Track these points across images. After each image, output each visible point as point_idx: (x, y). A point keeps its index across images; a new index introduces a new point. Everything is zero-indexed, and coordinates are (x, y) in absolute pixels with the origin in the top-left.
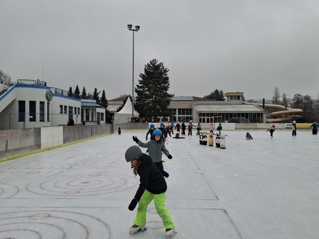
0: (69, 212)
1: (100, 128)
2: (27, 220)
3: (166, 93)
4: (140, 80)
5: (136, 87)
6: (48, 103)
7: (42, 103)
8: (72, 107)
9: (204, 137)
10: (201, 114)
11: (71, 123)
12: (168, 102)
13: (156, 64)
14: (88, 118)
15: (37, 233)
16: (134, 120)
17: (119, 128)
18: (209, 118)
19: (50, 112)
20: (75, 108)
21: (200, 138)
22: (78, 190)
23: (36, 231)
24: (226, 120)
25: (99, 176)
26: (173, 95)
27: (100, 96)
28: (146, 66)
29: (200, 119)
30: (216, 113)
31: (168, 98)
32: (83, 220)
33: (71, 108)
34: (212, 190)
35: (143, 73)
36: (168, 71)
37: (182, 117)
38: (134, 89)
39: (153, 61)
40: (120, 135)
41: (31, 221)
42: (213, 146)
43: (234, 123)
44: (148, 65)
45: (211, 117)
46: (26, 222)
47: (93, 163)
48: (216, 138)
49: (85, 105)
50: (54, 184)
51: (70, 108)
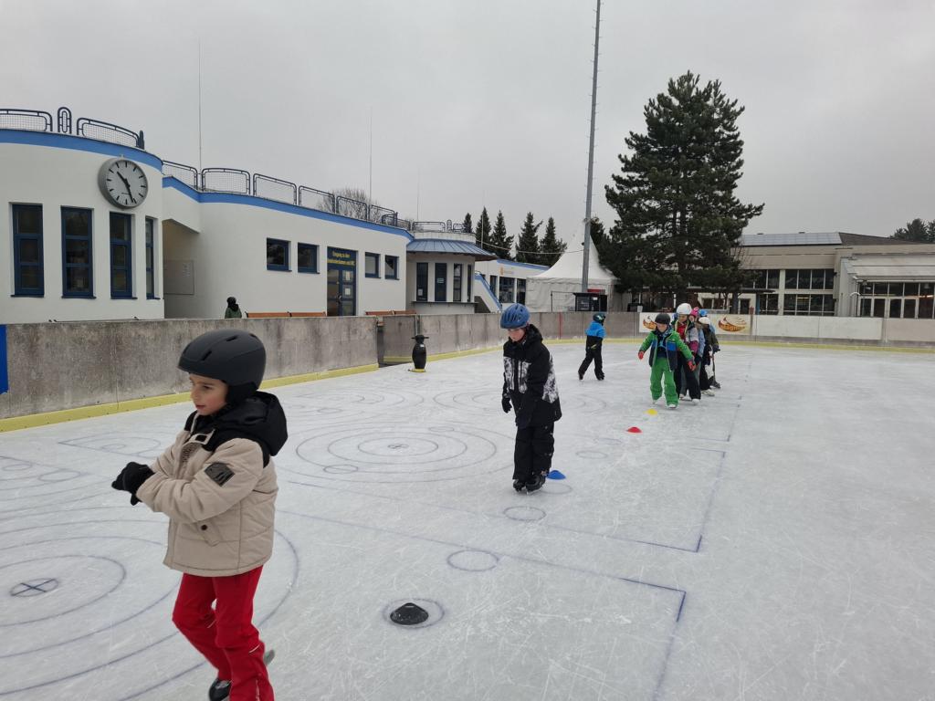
4: (623, 157)
5: (613, 185)
13: (694, 94)
18: (897, 298)
20: (372, 256)
26: (760, 209)
27: (541, 234)
28: (651, 103)
29: (866, 304)
36: (739, 113)
44: (661, 97)
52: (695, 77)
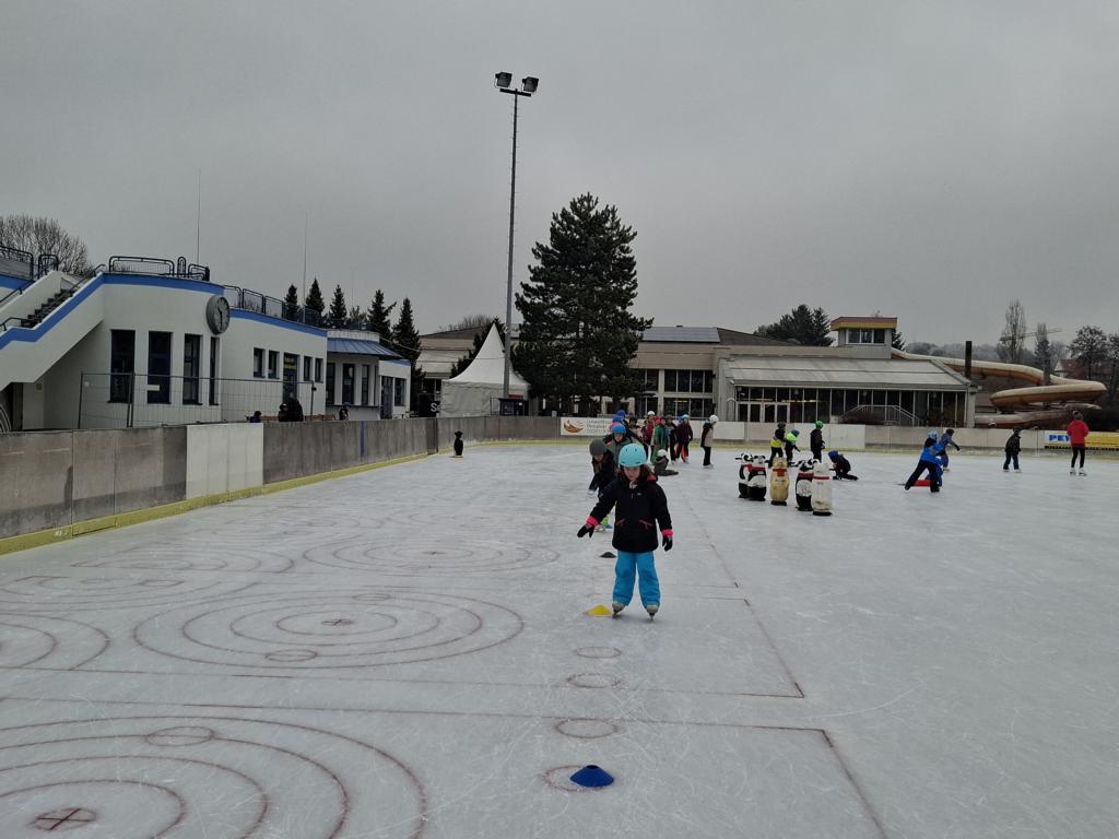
0: (281, 724)
1: (391, 434)
2: (138, 748)
3: (625, 315)
4: (532, 267)
5: (521, 292)
6: (214, 341)
7: (192, 341)
8: (295, 357)
9: (754, 472)
10: (746, 392)
11: (291, 411)
12: (631, 346)
13: (593, 213)
14: (349, 394)
15: (173, 794)
16: (511, 406)
17: (459, 434)
18: (770, 404)
19: (220, 374)
20: (307, 359)
21: (742, 476)
22: (314, 649)
23: (170, 787)
24: (833, 414)
25: (387, 602)
26: (650, 322)
27: (394, 319)
28: (555, 218)
29: (743, 409)
30: (800, 390)
31: (630, 331)
32: (331, 752)
33: (291, 358)
34: (782, 662)
35: (547, 243)
36: (633, 237)
37: (679, 399)
38: (514, 299)
39: (581, 201)
40: (458, 459)
41: (149, 750)
42: (784, 504)
43: (863, 427)
44: (564, 214)
45: (780, 404)
46: (135, 754)
47: (365, 554)
48: (798, 479)
49: (340, 348)
50: (231, 625)
51: (288, 360)
52: (594, 199)
